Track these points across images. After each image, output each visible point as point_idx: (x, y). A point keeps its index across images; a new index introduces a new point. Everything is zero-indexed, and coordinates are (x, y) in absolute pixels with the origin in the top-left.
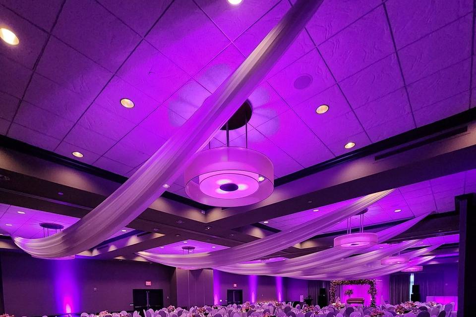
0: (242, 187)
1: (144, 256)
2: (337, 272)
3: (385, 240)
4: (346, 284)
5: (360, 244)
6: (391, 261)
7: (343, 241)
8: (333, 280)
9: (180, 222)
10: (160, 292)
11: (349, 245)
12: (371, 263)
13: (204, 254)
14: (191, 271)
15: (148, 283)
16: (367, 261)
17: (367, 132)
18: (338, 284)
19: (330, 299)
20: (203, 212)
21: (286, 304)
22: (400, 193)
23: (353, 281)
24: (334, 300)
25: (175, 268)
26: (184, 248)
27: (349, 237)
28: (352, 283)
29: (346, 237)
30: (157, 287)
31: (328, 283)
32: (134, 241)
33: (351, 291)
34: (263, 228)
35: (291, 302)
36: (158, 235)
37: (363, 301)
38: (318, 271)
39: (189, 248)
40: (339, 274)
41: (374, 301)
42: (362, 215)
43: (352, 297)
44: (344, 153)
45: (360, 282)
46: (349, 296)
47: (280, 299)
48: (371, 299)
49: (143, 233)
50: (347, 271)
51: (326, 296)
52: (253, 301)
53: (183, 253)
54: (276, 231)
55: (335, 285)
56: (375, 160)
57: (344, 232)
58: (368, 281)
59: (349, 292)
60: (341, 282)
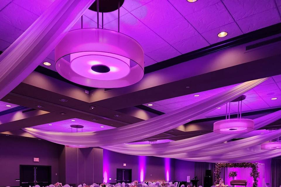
0: (113, 69)
1: (31, 132)
2: (221, 155)
3: (263, 126)
4: (231, 166)
5: (238, 129)
6: (270, 145)
7: (222, 125)
8: (217, 162)
9: (63, 100)
10: (48, 169)
11: (228, 130)
12: (252, 147)
13: (90, 133)
14: (81, 149)
15: (36, 160)
16: (249, 145)
17: (237, 22)
18: (222, 166)
19: (215, 181)
20: (86, 92)
21: (173, 183)
22: (274, 82)
23: (237, 164)
24: (218, 181)
25: (64, 146)
26: (72, 126)
27: (228, 122)
28: (235, 165)
29: (225, 122)
30: (45, 163)
31: (213, 165)
32: (19, 116)
33: (235, 173)
34: (148, 110)
35: (177, 183)
36: (43, 112)
37: (246, 183)
38: (201, 154)
39: (77, 127)
40: (223, 157)
41: (255, 183)
42: (240, 102)
43: (235, 178)
44: (219, 41)
45: (244, 165)
46: (233, 178)
47: (168, 180)
48: (254, 182)
49: (28, 109)
50: (230, 154)
51: (211, 177)
52: (142, 180)
53: (72, 132)
54: (159, 113)
55: (220, 167)
56: (246, 50)
57: (223, 118)
58: (250, 164)
59: (233, 174)
60: (225, 164)
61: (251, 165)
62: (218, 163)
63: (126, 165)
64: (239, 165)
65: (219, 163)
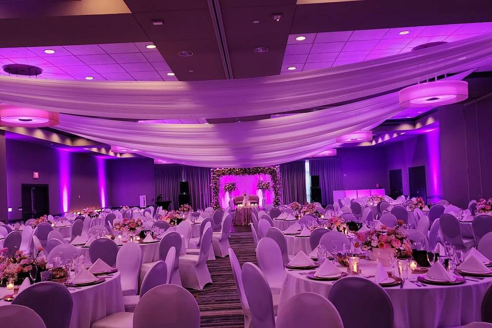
8: (215, 166)
18: (223, 174)
23: (248, 170)
28: (245, 171)
33: (233, 185)
37: (258, 200)
41: (277, 199)
45: (258, 171)
51: (189, 195)
55: (219, 175)
58: (268, 169)
59: (231, 187)
60: (228, 171)
61: (270, 170)
62: (216, 169)
63: (39, 175)
64: (251, 171)
65: (218, 169)
